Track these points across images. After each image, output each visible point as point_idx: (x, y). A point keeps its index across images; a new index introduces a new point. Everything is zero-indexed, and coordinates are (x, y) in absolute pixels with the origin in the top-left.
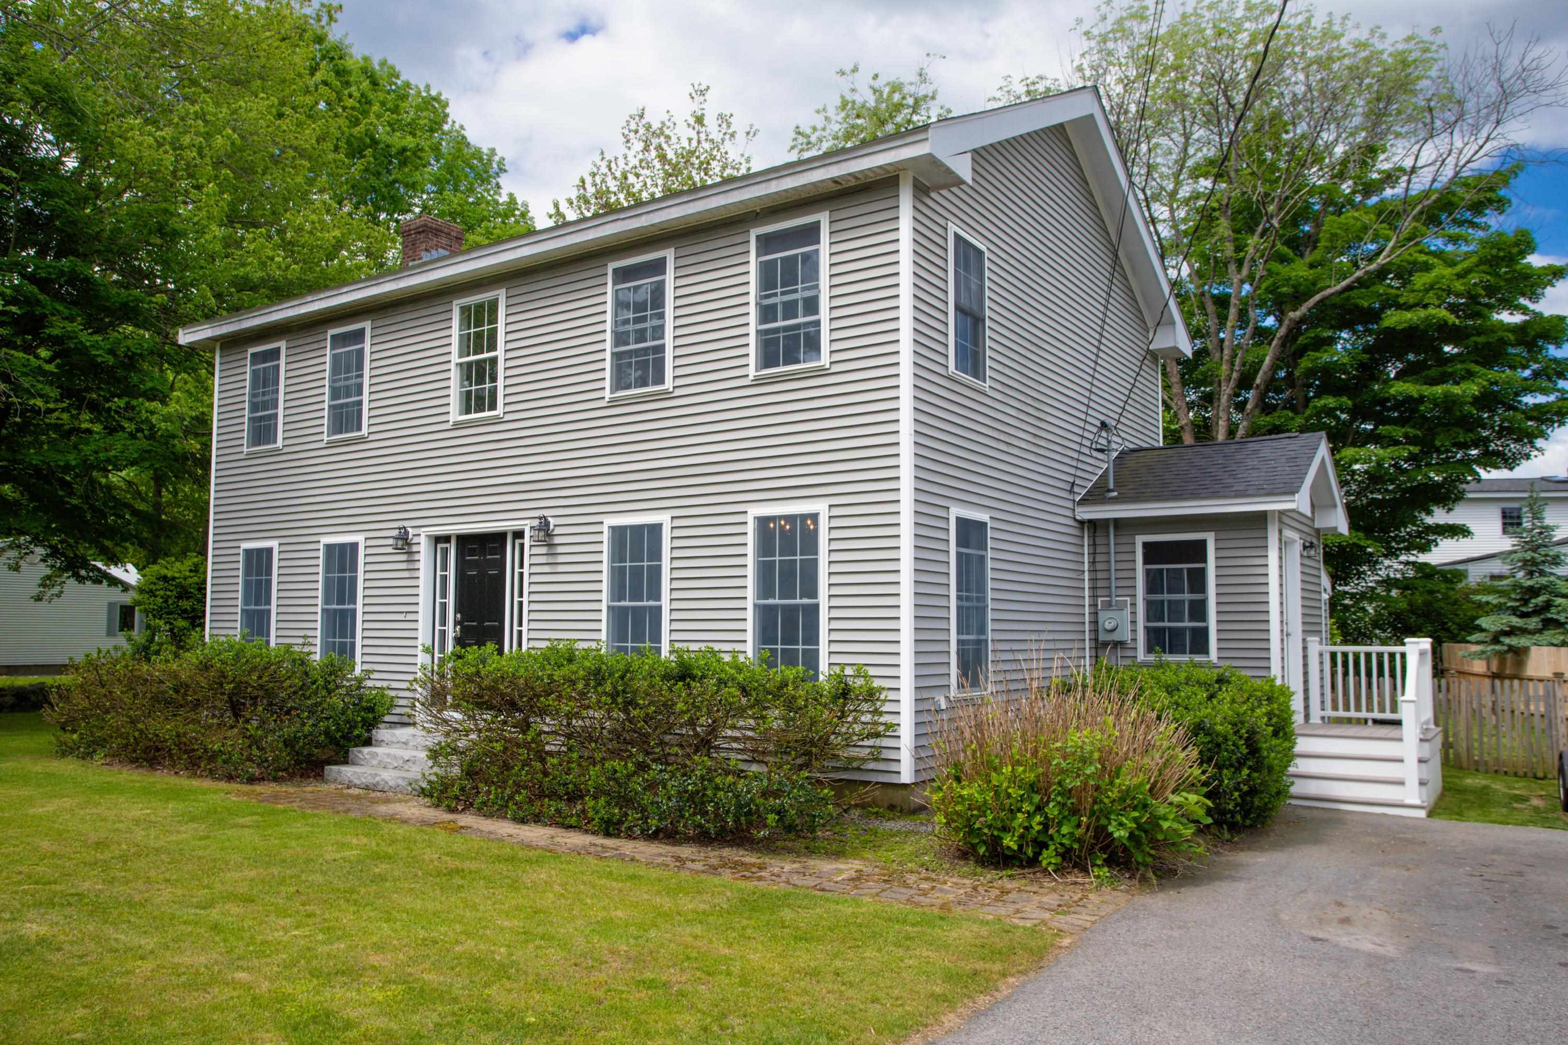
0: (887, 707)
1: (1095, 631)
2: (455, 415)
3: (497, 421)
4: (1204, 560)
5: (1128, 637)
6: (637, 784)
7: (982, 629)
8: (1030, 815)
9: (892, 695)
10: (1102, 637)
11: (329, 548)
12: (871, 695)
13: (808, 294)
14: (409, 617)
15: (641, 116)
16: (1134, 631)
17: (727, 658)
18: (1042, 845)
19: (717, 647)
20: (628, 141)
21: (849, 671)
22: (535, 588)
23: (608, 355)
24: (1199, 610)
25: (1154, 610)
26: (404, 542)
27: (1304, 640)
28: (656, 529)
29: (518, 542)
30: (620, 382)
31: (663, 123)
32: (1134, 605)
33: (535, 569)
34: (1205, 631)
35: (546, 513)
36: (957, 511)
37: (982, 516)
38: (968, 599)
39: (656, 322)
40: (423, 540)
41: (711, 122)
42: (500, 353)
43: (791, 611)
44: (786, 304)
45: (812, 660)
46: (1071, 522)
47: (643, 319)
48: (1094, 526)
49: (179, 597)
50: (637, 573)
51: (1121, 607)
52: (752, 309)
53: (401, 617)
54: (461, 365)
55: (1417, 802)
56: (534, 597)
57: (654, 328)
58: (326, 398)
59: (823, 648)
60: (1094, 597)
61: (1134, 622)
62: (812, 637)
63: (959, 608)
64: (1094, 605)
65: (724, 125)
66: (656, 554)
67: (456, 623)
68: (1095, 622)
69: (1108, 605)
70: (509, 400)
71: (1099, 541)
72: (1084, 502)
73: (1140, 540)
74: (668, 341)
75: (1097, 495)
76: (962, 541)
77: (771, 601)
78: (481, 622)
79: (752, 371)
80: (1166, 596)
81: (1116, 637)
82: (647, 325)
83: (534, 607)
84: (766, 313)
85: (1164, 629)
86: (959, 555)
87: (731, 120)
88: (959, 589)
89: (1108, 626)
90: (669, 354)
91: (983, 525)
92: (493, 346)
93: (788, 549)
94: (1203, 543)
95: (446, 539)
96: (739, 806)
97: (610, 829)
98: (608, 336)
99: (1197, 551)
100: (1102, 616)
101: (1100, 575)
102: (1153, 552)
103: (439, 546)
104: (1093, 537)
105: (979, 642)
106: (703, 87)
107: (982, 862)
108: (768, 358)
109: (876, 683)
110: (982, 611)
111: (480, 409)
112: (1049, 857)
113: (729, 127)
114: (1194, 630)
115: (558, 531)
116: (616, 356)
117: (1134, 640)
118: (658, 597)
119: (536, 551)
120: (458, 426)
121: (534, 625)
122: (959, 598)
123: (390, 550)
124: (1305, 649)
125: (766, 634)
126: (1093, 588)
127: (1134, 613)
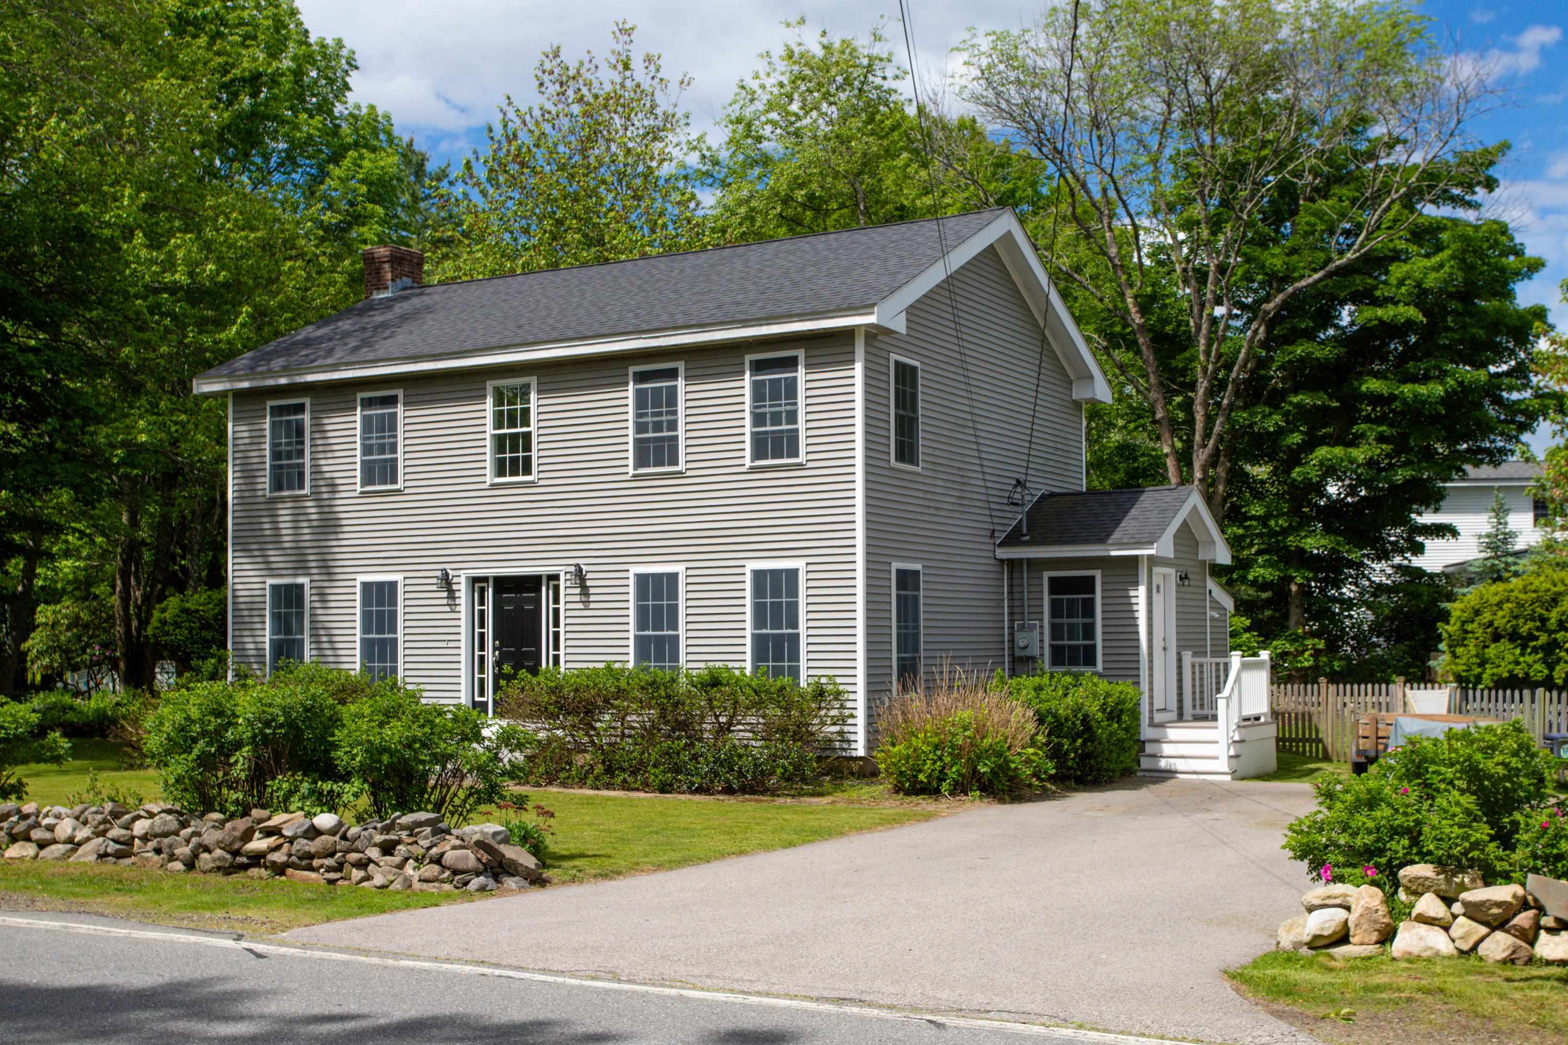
0: (849, 704)
1: (1012, 648)
2: (490, 478)
3: (531, 484)
4: (1093, 591)
5: (1037, 652)
6: (685, 756)
7: (916, 649)
8: (935, 762)
9: (851, 696)
10: (1018, 653)
11: (366, 586)
12: (838, 695)
13: (789, 408)
14: (451, 644)
15: (556, 55)
16: (1042, 648)
17: (737, 672)
18: (941, 780)
19: (730, 665)
20: (542, 84)
21: (824, 680)
22: (569, 621)
23: (630, 440)
24: (1089, 632)
25: (1056, 632)
26: (446, 582)
27: (1179, 654)
28: (673, 577)
29: (552, 583)
30: (641, 461)
31: (582, 64)
32: (1042, 627)
33: (569, 606)
34: (1094, 647)
35: (580, 561)
36: (896, 565)
37: (918, 566)
38: (906, 627)
39: (670, 418)
40: (463, 580)
41: (637, 64)
42: (532, 428)
43: (779, 639)
44: (773, 414)
45: (794, 672)
46: (992, 561)
47: (660, 414)
48: (1013, 565)
49: (201, 629)
50: (658, 609)
51: (1032, 628)
52: (747, 415)
53: (444, 644)
54: (494, 436)
55: (1226, 769)
56: (569, 628)
57: (669, 422)
58: (358, 453)
59: (803, 664)
60: (1012, 621)
61: (1042, 641)
62: (795, 656)
63: (899, 635)
64: (1011, 628)
65: (652, 68)
66: (674, 595)
67: (495, 649)
68: (1012, 641)
69: (1022, 628)
70: (542, 468)
71: (1015, 575)
72: (1001, 545)
73: (1047, 575)
74: (681, 432)
75: (1013, 539)
76: (900, 586)
77: (764, 631)
78: (519, 649)
79: (748, 462)
80: (1065, 620)
81: (1028, 653)
82: (664, 418)
83: (569, 636)
84: (758, 419)
85: (1063, 647)
86: (898, 596)
87: (660, 62)
88: (899, 621)
89: (1021, 644)
90: (682, 443)
91: (917, 573)
92: (526, 422)
93: (776, 593)
94: (1092, 578)
95: (485, 579)
96: (755, 765)
97: (664, 788)
98: (630, 424)
99: (1087, 584)
100: (1018, 636)
101: (1017, 603)
102: (1057, 585)
103: (477, 585)
104: (1011, 573)
105: (914, 659)
106: (627, 26)
107: (908, 793)
108: (759, 450)
109: (841, 688)
110: (916, 637)
111: (514, 473)
112: (945, 786)
113: (658, 70)
114: (1085, 647)
115: (589, 576)
116: (636, 441)
117: (1042, 655)
118: (676, 628)
119: (569, 591)
120: (494, 486)
121: (569, 650)
122: (899, 627)
123: (434, 588)
124: (1180, 660)
125: (760, 654)
126: (1011, 614)
127: (1042, 634)
